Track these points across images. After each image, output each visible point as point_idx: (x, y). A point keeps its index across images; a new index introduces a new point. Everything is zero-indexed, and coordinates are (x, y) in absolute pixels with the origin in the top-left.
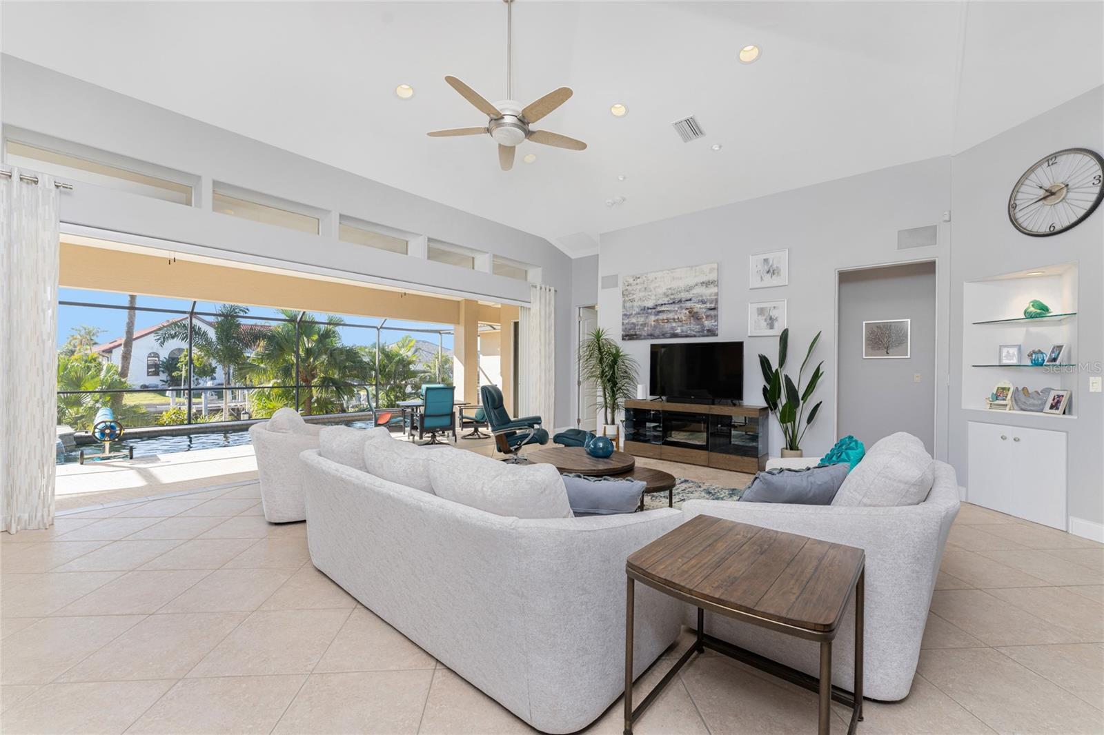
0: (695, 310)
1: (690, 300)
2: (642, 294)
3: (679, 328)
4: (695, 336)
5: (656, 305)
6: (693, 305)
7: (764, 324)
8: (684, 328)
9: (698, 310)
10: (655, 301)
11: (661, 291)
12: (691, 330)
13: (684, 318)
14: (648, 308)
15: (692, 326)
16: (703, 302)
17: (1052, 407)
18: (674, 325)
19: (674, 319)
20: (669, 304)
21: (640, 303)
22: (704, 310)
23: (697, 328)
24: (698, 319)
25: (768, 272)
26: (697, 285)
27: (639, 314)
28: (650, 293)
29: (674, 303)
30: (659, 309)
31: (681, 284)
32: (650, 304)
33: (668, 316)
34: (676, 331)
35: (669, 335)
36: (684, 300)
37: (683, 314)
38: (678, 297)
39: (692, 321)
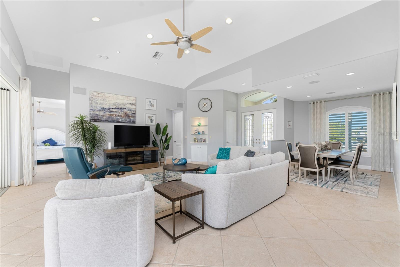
0: (127, 113)
1: (125, 109)
2: (102, 102)
3: (121, 119)
4: (127, 123)
5: (110, 108)
6: (126, 111)
7: (150, 121)
8: (123, 119)
9: (129, 113)
10: (109, 106)
11: (113, 102)
12: (126, 120)
13: (122, 115)
14: (105, 109)
15: (126, 119)
16: (131, 111)
17: (203, 141)
18: (118, 117)
19: (118, 115)
20: (116, 109)
21: (100, 106)
22: (131, 114)
23: (128, 120)
24: (128, 117)
25: (151, 105)
26: (128, 104)
27: (100, 110)
28: (106, 102)
29: (118, 108)
30: (111, 110)
31: (121, 102)
32: (107, 107)
33: (115, 114)
34: (119, 120)
35: (115, 121)
36: (122, 108)
37: (122, 114)
38: (120, 107)
39: (126, 117)
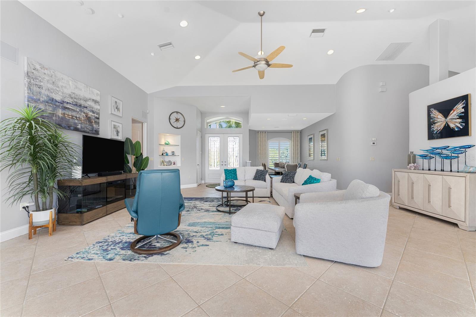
0: (89, 116)
1: (86, 108)
2: (50, 86)
3: (79, 125)
4: (88, 133)
5: (63, 101)
6: (88, 111)
7: (115, 133)
8: (83, 126)
9: (91, 116)
10: (62, 98)
11: (68, 91)
12: (87, 128)
13: (82, 118)
14: (56, 101)
15: (87, 125)
16: (93, 112)
17: (174, 164)
18: (76, 121)
19: (76, 117)
20: (73, 104)
21: (47, 93)
22: (94, 118)
23: (90, 127)
24: (90, 122)
25: (116, 108)
26: (90, 99)
27: (47, 102)
28: (58, 89)
29: (76, 105)
30: (65, 105)
31: (81, 94)
32: (58, 98)
33: (72, 114)
34: (77, 127)
35: (72, 128)
36: (83, 106)
37: (82, 116)
38: (82, 103)
39: (87, 122)
